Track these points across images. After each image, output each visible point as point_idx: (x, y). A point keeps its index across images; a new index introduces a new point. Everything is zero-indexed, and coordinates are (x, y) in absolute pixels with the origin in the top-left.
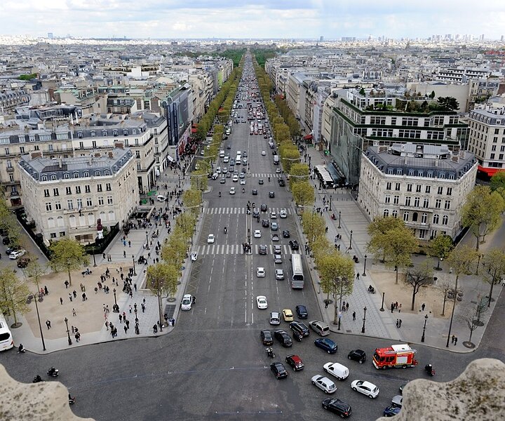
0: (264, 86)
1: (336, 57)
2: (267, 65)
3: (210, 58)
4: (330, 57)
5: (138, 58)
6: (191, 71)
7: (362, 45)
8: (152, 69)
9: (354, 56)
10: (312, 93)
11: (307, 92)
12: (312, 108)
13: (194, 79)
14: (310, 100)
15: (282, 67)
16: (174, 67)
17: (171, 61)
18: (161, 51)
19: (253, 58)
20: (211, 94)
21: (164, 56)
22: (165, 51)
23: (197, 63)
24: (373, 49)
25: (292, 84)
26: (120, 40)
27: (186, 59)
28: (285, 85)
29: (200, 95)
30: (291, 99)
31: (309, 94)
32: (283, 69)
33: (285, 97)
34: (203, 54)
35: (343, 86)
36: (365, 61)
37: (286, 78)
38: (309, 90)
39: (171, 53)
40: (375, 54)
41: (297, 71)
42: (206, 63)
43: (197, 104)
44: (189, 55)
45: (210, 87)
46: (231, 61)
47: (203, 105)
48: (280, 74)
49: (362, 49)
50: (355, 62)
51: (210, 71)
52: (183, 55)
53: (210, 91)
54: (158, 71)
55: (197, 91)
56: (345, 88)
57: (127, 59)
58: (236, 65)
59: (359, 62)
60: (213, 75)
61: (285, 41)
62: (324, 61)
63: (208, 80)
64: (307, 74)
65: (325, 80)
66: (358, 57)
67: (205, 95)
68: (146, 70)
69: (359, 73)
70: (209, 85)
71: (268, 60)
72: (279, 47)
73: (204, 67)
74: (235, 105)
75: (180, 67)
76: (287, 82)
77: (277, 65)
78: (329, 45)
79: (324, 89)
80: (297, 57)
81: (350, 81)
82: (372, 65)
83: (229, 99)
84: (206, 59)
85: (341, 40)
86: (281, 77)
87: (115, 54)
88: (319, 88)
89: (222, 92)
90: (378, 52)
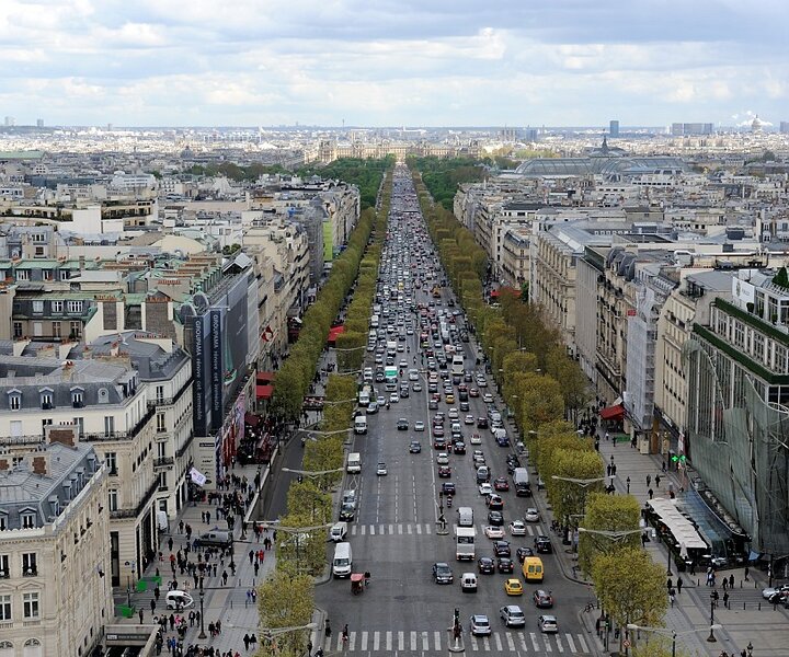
0: (461, 262)
1: (662, 178)
2: (464, 201)
3: (295, 181)
4: (644, 178)
5: (84, 182)
6: (248, 217)
7: (731, 145)
8: (132, 213)
9: (715, 175)
10: (617, 282)
11: (602, 278)
12: (619, 327)
13: (258, 239)
14: (612, 301)
15: (510, 207)
16: (190, 205)
17: (179, 189)
18: (146, 162)
19: (416, 182)
20: (305, 284)
21: (158, 176)
22: (157, 162)
23: (259, 194)
24: (769, 156)
25: (549, 256)
26: (24, 130)
27: (221, 184)
28: (523, 258)
29: (278, 286)
30: (547, 302)
31: (609, 286)
32: (515, 213)
33: (525, 295)
34: (272, 171)
35: (710, 262)
36: (749, 190)
37: (524, 237)
38: (608, 274)
39: (175, 167)
40: (774, 170)
41: (560, 219)
42: (285, 195)
43: (268, 314)
44: (231, 172)
45: (301, 264)
46: (353, 188)
47: (282, 318)
48: (506, 228)
49: (735, 156)
50: (721, 194)
51: (302, 217)
52: (210, 174)
53: (302, 274)
54: (149, 219)
55: (269, 276)
56: (718, 267)
57: (52, 185)
58: (368, 201)
59: (734, 191)
60: (310, 231)
61: (506, 133)
62: (630, 190)
63: (297, 244)
64: (592, 226)
65: (653, 246)
66: (728, 177)
67: (288, 287)
68: (115, 216)
69: (743, 225)
70: (299, 258)
71: (466, 187)
72: (489, 150)
73: (281, 206)
74: (375, 318)
75: (207, 206)
76: (532, 252)
77: (494, 202)
78: (637, 147)
79: (657, 271)
80: (549, 180)
81: (728, 248)
82: (775, 201)
83: (359, 300)
84: (283, 183)
85: (668, 131)
86: (509, 236)
87: (11, 170)
88: (639, 267)
89: (338, 280)
90: (783, 164)
